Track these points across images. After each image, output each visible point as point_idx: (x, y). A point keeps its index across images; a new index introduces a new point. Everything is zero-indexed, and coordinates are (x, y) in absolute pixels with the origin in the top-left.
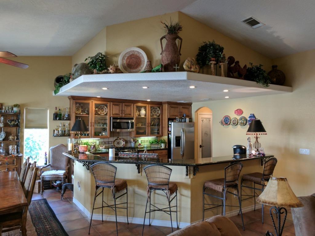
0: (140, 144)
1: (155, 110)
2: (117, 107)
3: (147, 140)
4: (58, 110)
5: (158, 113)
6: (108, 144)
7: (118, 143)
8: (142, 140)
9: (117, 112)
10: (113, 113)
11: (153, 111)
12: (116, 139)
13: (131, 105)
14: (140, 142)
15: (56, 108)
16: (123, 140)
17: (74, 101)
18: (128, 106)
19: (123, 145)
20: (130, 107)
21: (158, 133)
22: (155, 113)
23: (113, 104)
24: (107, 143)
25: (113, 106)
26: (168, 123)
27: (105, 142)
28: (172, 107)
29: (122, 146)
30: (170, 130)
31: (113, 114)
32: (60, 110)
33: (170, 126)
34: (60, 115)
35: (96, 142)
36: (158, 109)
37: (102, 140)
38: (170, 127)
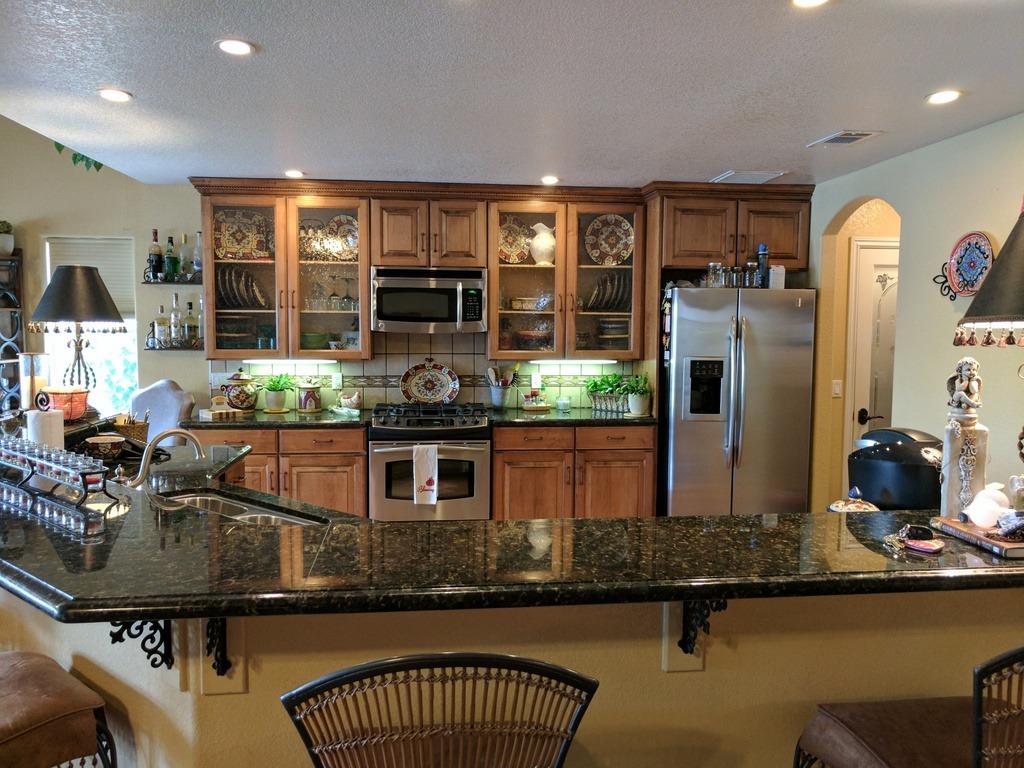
0: (534, 394)
1: (613, 233)
2: (406, 221)
3: (575, 377)
4: (163, 242)
5: (626, 246)
6: (385, 386)
7: (430, 385)
8: (548, 377)
9: (405, 244)
10: (386, 251)
11: (606, 240)
12: (416, 368)
13: (474, 210)
14: (536, 384)
15: (155, 233)
16: (450, 373)
17: (208, 198)
18: (458, 213)
19: (450, 397)
20: (466, 219)
21: (623, 343)
22: (612, 246)
23: (382, 209)
24: (378, 381)
25: (385, 214)
26: (663, 294)
27: (368, 378)
28: (685, 211)
29: (447, 400)
30: (667, 330)
31: (382, 255)
32: (171, 240)
33: (667, 305)
34: (174, 261)
35: (330, 377)
36: (626, 225)
37: (356, 371)
38: (667, 311)
